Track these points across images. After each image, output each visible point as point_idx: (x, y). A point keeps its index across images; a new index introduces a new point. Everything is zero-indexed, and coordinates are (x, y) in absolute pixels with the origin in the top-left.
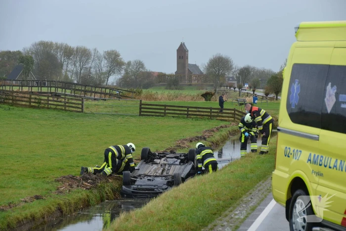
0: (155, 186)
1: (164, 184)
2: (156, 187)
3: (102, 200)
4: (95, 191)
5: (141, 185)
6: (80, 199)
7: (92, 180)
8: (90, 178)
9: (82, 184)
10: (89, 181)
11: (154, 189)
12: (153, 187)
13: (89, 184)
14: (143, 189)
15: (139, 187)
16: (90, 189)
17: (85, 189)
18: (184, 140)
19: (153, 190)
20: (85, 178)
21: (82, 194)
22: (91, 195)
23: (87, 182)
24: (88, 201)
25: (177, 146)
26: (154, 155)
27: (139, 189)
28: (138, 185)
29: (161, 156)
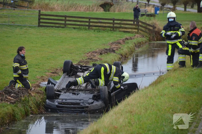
0: (80, 100)
1: (90, 99)
2: (82, 101)
3: (27, 114)
4: (20, 105)
5: (66, 100)
6: (6, 114)
7: (14, 93)
8: (13, 92)
9: (6, 98)
10: (12, 95)
11: (80, 103)
12: (78, 101)
13: (12, 98)
14: (68, 104)
15: (64, 101)
16: (15, 103)
17: (9, 103)
18: (93, 52)
19: (78, 104)
20: (7, 92)
21: (7, 109)
22: (16, 109)
23: (10, 96)
24: (14, 116)
25: (89, 59)
26: (77, 68)
27: (64, 103)
28: (63, 100)
29: (83, 69)
